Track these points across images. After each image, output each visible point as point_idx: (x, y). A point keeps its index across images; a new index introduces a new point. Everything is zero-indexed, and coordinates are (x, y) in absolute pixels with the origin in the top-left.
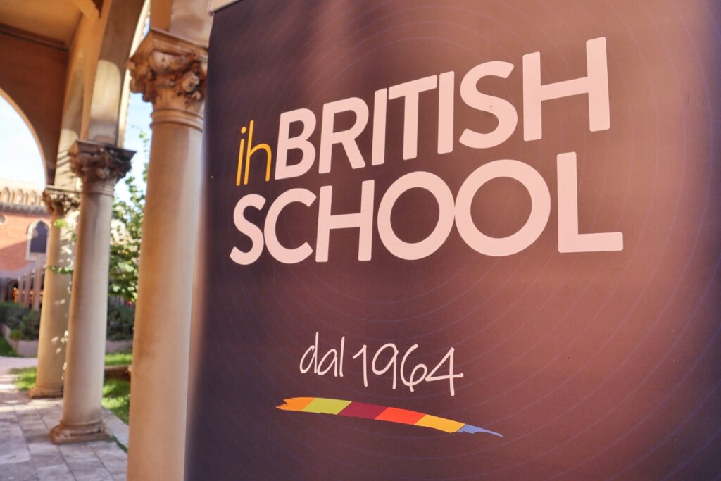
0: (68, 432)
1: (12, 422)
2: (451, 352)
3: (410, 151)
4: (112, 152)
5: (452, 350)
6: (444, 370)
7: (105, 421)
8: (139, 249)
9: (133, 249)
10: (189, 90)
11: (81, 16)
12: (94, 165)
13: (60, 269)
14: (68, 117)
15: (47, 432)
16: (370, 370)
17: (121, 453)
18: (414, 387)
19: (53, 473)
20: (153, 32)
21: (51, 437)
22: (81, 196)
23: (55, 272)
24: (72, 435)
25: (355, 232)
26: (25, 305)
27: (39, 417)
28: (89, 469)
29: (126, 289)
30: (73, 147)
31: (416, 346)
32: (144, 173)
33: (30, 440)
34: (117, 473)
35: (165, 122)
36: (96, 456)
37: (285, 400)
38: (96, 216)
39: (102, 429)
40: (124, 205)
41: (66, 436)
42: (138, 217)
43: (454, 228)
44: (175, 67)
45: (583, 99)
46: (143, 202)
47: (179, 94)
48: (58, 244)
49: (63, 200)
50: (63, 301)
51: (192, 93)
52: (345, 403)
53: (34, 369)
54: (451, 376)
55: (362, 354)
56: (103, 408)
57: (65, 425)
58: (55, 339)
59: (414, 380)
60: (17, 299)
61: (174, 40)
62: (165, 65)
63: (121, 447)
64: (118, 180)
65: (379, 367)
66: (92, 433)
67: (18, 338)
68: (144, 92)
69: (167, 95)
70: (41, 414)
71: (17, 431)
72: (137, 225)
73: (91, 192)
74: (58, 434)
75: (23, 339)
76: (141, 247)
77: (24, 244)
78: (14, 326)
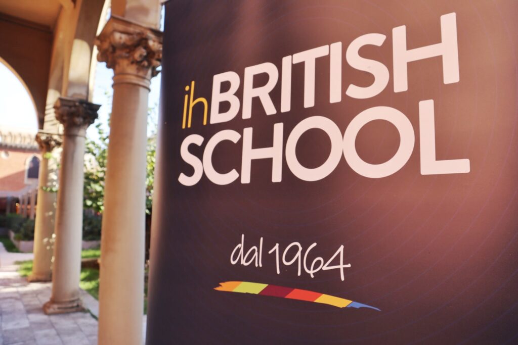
0: (56, 306)
1: (16, 299)
2: (341, 249)
3: (309, 101)
4: (85, 105)
5: (342, 247)
6: (336, 262)
7: (82, 298)
8: (105, 174)
9: (101, 175)
10: (139, 59)
11: (61, 7)
12: (72, 115)
13: (49, 189)
14: (53, 81)
15: (41, 306)
16: (281, 261)
17: (93, 321)
18: (314, 274)
19: (46, 336)
20: (113, 18)
21: (44, 309)
22: (63, 137)
23: (45, 191)
24: (59, 308)
25: (269, 161)
26: (24, 216)
27: (35, 295)
28: (72, 332)
29: (96, 204)
30: (56, 102)
31: (315, 245)
32: (109, 120)
33: (29, 312)
34: (91, 335)
35: (122, 83)
36: (76, 323)
37: (221, 284)
38: (74, 152)
39: (80, 304)
40: (94, 143)
41: (54, 309)
42: (104, 151)
43: (343, 157)
44: (129, 43)
45: (438, 60)
46: (107, 141)
47: (132, 63)
48: (47, 172)
49: (50, 140)
50: (51, 213)
51: (141, 62)
52: (263, 286)
53: (31, 262)
54: (341, 266)
55: (275, 250)
56: (81, 289)
57: (53, 301)
58: (46, 240)
59: (314, 269)
60: (19, 212)
61: (128, 23)
62: (122, 41)
63: (94, 316)
64: (89, 125)
65: (288, 260)
66: (72, 307)
67: (19, 239)
68: (107, 62)
69: (124, 64)
70: (36, 293)
71: (20, 306)
72: (104, 157)
73: (70, 135)
74: (49, 307)
75: (23, 240)
76: (107, 173)
77: (23, 172)
78: (17, 231)
